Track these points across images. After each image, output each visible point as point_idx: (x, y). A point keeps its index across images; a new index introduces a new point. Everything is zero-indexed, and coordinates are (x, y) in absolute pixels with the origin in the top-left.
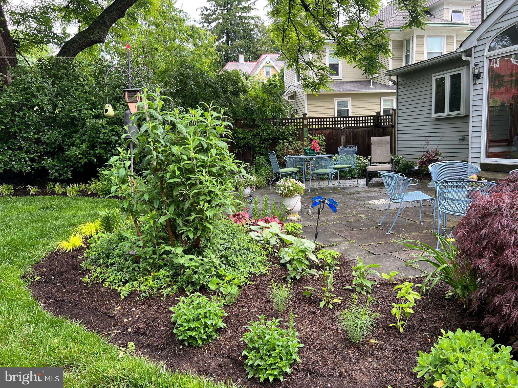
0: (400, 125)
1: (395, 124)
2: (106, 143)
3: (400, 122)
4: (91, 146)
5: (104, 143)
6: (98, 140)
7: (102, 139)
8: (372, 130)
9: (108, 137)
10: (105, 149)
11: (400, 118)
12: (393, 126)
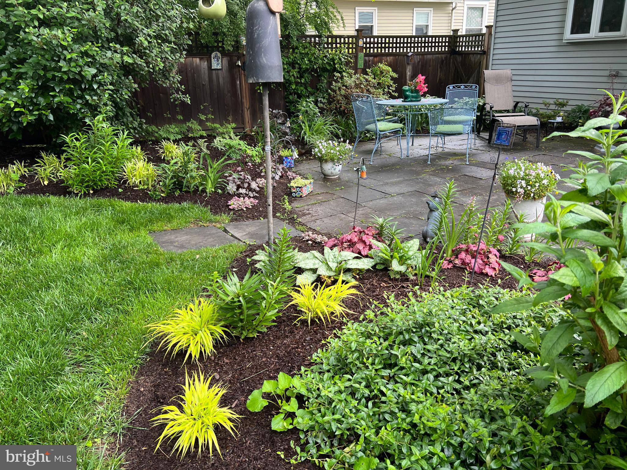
0: (496, 52)
1: (489, 49)
2: (74, 81)
3: (497, 46)
4: (40, 87)
5: (69, 81)
6: (57, 74)
7: (65, 73)
8: (446, 58)
9: (79, 69)
10: (70, 93)
11: (497, 41)
12: (485, 53)
